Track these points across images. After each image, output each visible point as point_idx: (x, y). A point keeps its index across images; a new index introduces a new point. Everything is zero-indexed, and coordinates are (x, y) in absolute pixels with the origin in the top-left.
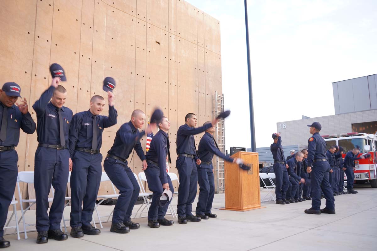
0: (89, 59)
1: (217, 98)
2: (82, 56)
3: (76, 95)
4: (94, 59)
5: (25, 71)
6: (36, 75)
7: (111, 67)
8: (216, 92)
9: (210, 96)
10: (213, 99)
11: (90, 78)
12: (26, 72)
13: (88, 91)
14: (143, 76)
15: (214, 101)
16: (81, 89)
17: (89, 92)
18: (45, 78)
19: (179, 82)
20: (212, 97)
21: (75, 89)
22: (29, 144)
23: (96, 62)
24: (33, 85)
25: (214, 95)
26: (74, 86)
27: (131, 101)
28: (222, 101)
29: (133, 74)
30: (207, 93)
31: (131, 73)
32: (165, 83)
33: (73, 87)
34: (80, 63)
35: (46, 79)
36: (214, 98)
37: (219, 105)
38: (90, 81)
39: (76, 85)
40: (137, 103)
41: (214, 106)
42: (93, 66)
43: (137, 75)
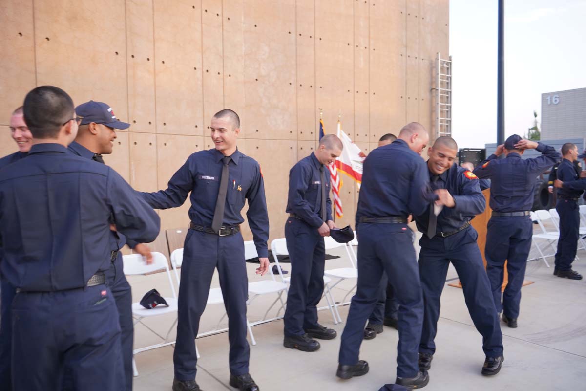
0: (218, 15)
1: (440, 65)
2: (206, 11)
3: (200, 83)
4: (226, 16)
5: (116, 51)
6: (133, 56)
7: (256, 26)
8: (437, 53)
9: (427, 62)
10: (432, 67)
11: (221, 48)
12: (117, 53)
13: (219, 73)
14: (311, 37)
15: (434, 70)
16: (207, 71)
17: (221, 75)
18: (148, 59)
19: (372, 42)
20: (431, 63)
21: (199, 73)
22: (133, 172)
23: (229, 19)
24: (130, 72)
25: (434, 59)
26: (196, 67)
27: (290, 84)
28: (448, 69)
29: (293, 35)
30: (422, 57)
31: (290, 33)
32: (348, 45)
33: (195, 69)
34: (203, 25)
35: (150, 61)
36: (434, 65)
37: (442, 77)
38: (222, 55)
39: (198, 66)
40: (301, 85)
41: (434, 80)
42: (224, 28)
43: (300, 35)
